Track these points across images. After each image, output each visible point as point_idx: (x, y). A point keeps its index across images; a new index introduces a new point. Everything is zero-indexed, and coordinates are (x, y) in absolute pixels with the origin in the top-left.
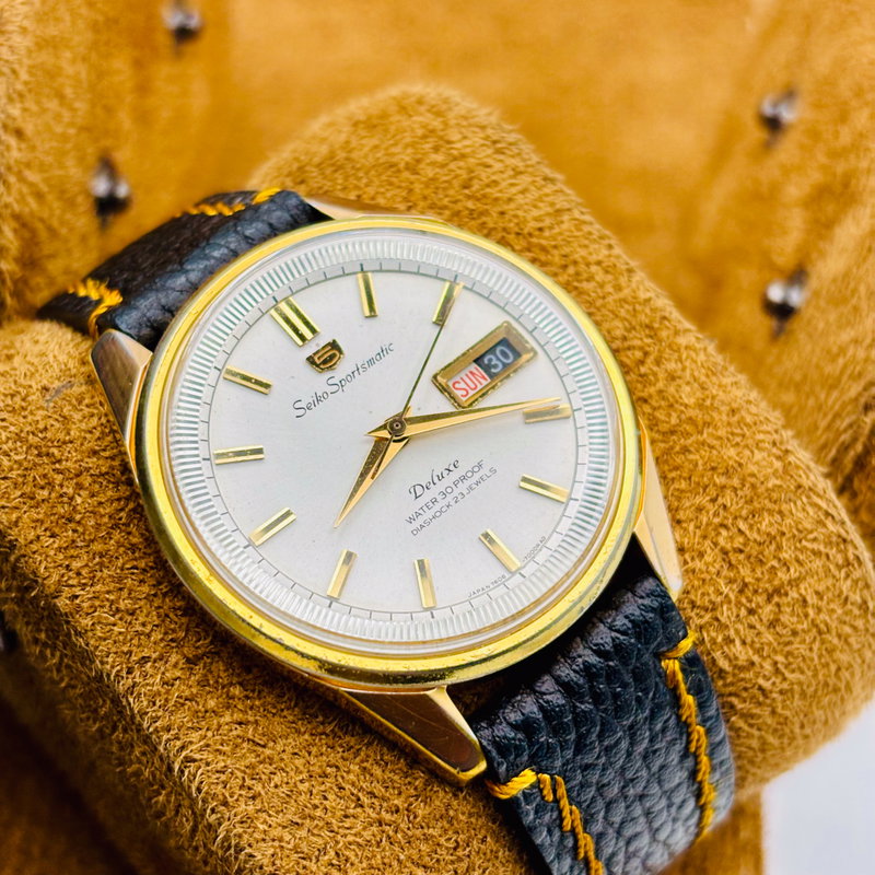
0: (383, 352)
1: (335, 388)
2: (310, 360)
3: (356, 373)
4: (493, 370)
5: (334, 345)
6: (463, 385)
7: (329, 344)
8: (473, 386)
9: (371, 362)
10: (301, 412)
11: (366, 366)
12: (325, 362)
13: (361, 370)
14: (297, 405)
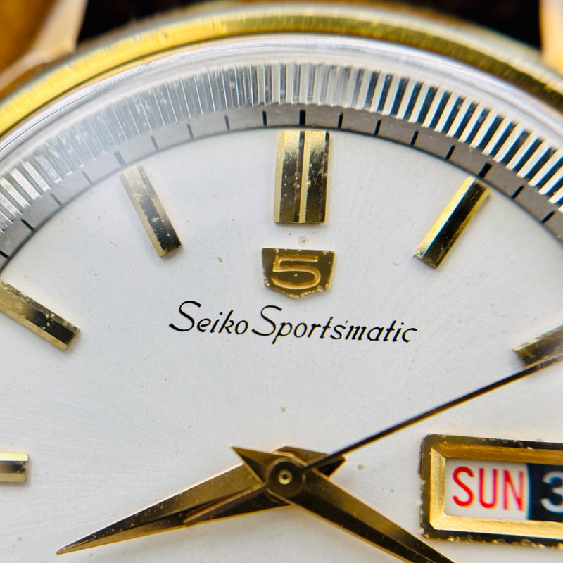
0: (392, 332)
1: (267, 328)
2: (269, 255)
3: (318, 331)
4: (547, 504)
5: (325, 262)
6: (472, 483)
7: (319, 253)
8: (488, 500)
9: (357, 332)
10: (184, 323)
11: (344, 332)
12: (285, 277)
13: (330, 331)
14: (188, 309)
